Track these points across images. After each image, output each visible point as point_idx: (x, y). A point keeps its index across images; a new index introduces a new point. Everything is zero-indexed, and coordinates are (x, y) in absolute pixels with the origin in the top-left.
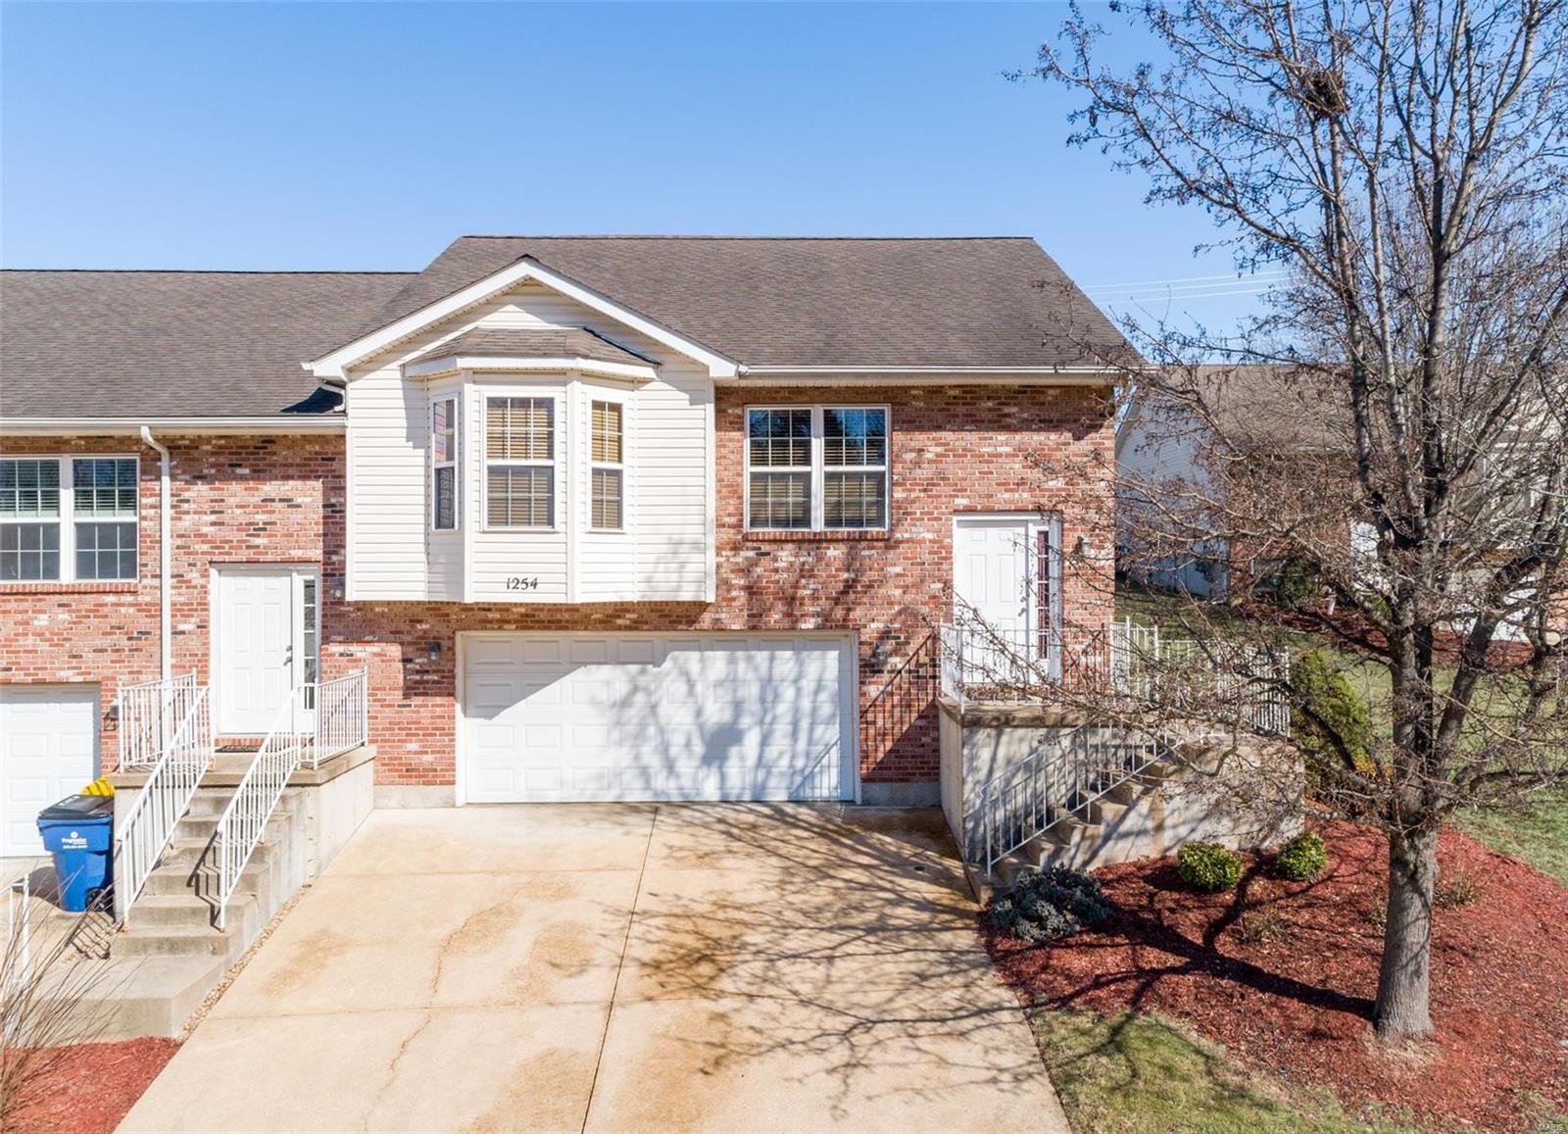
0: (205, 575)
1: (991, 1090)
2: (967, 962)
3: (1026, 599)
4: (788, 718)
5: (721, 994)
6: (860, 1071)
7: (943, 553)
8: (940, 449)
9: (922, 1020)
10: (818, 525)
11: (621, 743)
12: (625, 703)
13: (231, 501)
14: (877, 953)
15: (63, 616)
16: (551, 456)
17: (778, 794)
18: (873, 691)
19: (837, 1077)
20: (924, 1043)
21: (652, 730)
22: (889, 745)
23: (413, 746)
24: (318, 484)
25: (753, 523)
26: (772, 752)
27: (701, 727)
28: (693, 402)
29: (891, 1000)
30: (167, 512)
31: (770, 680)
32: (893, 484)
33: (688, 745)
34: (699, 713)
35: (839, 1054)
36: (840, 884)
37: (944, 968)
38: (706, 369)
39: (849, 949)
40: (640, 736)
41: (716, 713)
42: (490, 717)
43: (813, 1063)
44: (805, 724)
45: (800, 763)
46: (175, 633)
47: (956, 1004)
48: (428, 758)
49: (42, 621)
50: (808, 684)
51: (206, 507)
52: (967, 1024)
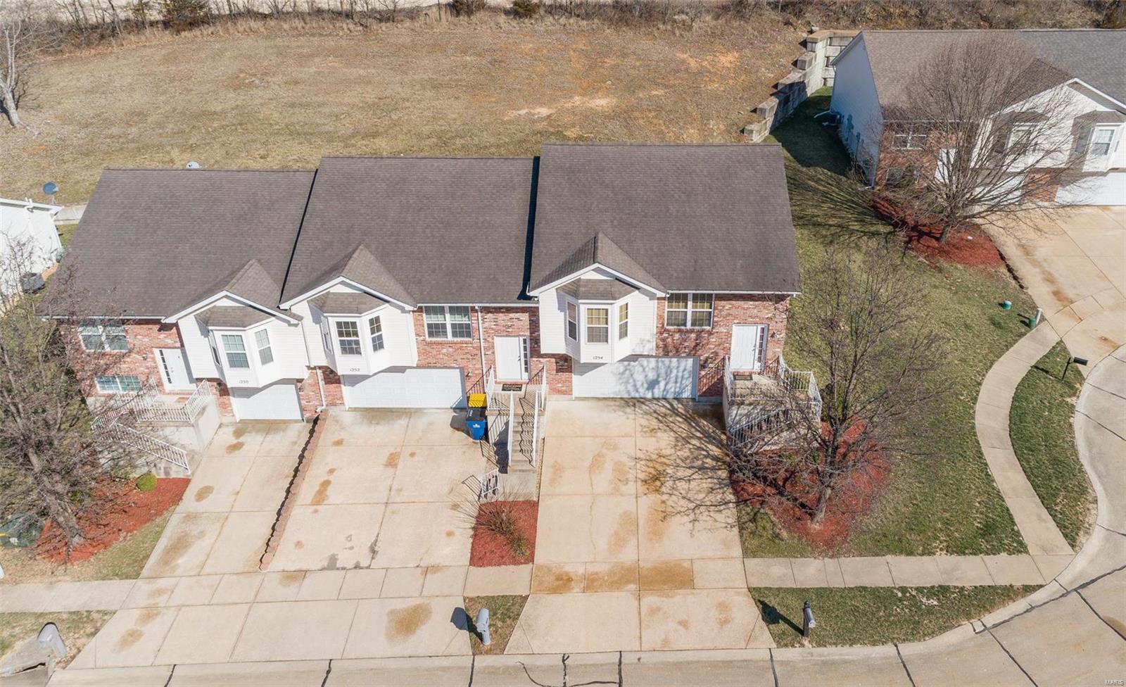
0: (493, 339)
1: (725, 530)
2: (724, 484)
3: (755, 346)
4: (674, 378)
5: (663, 493)
6: (697, 523)
7: (729, 335)
8: (730, 306)
9: (711, 505)
10: (689, 326)
11: (621, 384)
12: (623, 373)
13: (500, 318)
14: (701, 479)
15: (451, 349)
16: (607, 324)
17: (670, 396)
18: (703, 373)
19: (692, 524)
20: (712, 514)
21: (631, 381)
22: (707, 387)
23: (560, 385)
24: (527, 314)
25: (668, 325)
26: (668, 387)
27: (646, 381)
28: (650, 299)
29: (704, 498)
30: (480, 322)
31: (669, 367)
32: (714, 316)
33: (642, 384)
34: (646, 376)
35: (692, 517)
36: (691, 447)
37: (718, 486)
38: (656, 294)
39: (694, 476)
40: (627, 382)
41: (652, 376)
42: (582, 375)
43: (686, 519)
44: (679, 380)
45: (677, 390)
46: (485, 354)
47: (720, 500)
48: (564, 388)
49: (444, 351)
50: (681, 369)
51: (492, 320)
52: (722, 508)
